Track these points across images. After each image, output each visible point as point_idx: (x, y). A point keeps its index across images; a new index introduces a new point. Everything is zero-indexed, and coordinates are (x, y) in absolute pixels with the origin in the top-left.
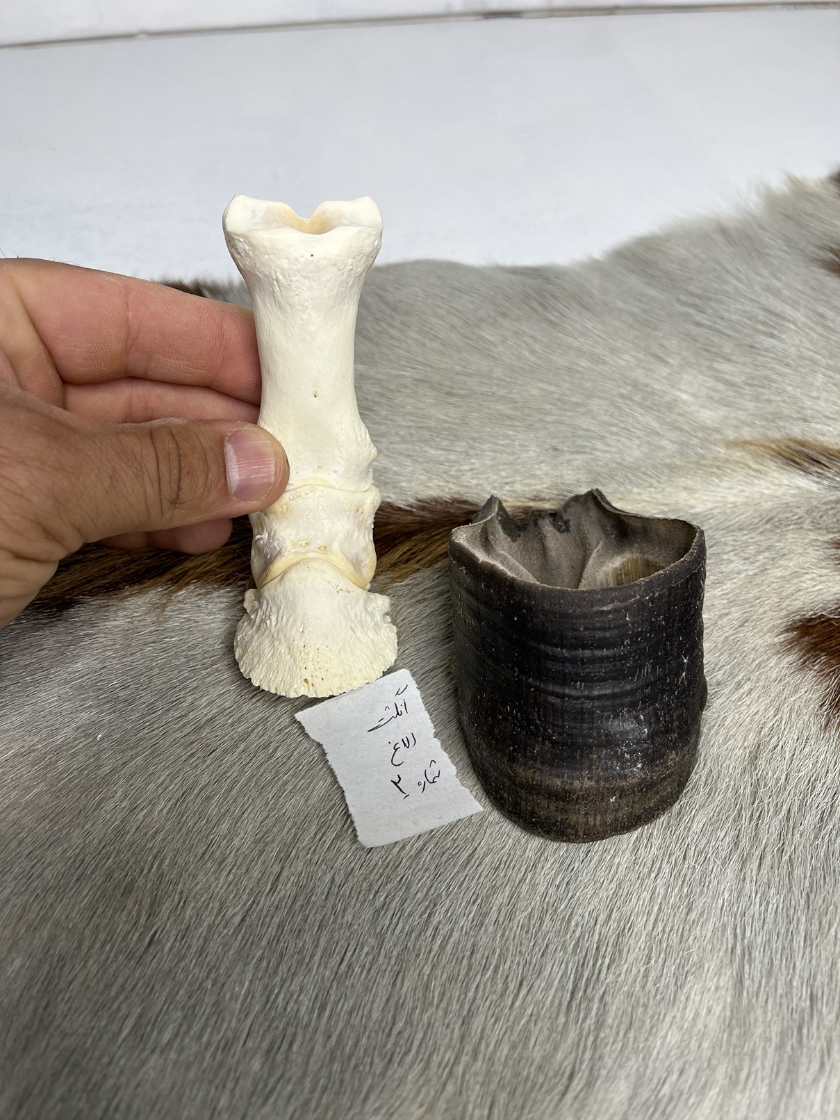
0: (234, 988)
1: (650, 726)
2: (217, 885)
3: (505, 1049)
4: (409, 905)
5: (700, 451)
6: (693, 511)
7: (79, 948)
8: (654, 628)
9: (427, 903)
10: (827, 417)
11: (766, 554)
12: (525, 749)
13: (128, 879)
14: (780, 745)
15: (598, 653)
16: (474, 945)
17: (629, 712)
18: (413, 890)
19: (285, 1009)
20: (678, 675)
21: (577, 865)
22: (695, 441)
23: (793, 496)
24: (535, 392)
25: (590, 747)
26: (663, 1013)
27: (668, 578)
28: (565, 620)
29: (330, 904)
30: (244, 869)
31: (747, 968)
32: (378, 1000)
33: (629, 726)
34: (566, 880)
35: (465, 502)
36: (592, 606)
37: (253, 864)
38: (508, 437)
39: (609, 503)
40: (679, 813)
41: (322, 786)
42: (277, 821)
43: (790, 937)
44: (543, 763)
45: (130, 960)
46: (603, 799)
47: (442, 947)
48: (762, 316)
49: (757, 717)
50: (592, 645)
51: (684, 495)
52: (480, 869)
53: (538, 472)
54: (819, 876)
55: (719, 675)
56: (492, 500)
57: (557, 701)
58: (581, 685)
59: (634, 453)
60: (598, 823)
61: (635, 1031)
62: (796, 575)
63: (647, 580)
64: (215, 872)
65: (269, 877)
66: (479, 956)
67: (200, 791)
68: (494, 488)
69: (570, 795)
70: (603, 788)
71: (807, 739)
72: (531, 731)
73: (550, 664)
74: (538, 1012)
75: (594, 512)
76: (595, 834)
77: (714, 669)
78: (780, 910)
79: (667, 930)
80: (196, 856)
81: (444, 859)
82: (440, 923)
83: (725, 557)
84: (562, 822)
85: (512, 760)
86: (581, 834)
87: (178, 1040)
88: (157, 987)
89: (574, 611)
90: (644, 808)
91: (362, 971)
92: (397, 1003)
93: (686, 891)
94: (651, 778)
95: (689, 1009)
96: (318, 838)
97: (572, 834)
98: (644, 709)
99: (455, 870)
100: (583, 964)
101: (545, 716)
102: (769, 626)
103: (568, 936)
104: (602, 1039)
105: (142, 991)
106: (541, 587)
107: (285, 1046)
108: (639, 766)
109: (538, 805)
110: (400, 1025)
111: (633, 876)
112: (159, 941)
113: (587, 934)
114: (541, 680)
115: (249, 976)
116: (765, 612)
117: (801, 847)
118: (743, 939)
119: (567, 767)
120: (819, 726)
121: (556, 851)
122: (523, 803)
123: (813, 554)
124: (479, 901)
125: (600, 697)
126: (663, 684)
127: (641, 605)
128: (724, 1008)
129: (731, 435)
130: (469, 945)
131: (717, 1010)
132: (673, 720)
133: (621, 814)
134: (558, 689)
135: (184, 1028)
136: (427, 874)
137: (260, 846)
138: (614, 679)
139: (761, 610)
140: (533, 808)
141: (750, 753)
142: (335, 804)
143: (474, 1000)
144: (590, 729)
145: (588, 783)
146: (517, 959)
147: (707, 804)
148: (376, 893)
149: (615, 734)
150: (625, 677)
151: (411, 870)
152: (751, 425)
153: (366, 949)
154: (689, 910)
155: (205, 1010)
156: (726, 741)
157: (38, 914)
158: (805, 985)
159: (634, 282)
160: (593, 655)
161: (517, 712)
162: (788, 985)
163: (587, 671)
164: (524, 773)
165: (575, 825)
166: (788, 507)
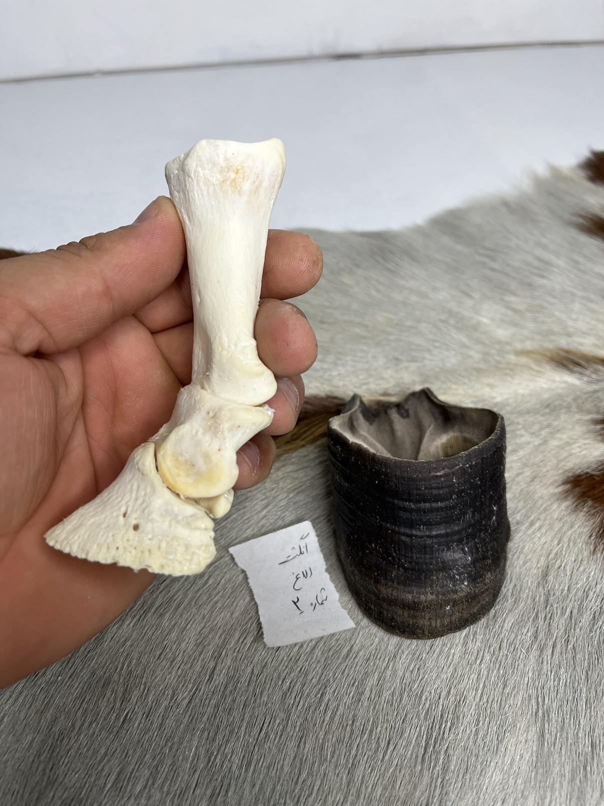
0: (185, 752)
1: (472, 554)
2: (170, 678)
3: (379, 790)
4: (307, 688)
5: (497, 358)
6: (495, 401)
7: (73, 725)
8: (473, 486)
9: (320, 686)
10: (584, 333)
11: (547, 430)
12: (386, 574)
13: (107, 675)
14: (563, 565)
15: (434, 505)
16: (354, 716)
17: (457, 545)
18: (310, 677)
19: (222, 766)
20: (490, 519)
21: (424, 656)
22: (493, 351)
23: (563, 388)
24: (380, 319)
25: (431, 571)
26: (489, 760)
27: (481, 451)
28: (411, 483)
29: (251, 689)
30: (189, 665)
31: (546, 725)
32: (288, 758)
33: (458, 555)
34: (417, 667)
35: (336, 398)
36: (430, 473)
37: (196, 661)
38: (363, 351)
39: (436, 398)
40: (494, 616)
41: (242, 603)
42: (211, 630)
43: (575, 702)
44: (398, 584)
45: (110, 734)
46: (441, 607)
47: (332, 718)
48: (536, 263)
49: (546, 546)
50: (430, 499)
51: (488, 390)
52: (356, 661)
53: (385, 376)
54: (594, 658)
55: (518, 517)
56: (355, 397)
57: (408, 539)
58: (424, 528)
59: (452, 360)
60: (438, 625)
61: (470, 774)
62: (568, 444)
63: (467, 453)
64: (169, 668)
65: (207, 671)
66: (358, 724)
67: (156, 610)
68: (355, 387)
69: (418, 606)
70: (441, 600)
71: (582, 560)
72: (390, 561)
73: (401, 514)
74: (402, 763)
75: (426, 404)
76: (436, 633)
77: (514, 512)
78: (568, 684)
79: (490, 701)
80: (155, 657)
81: (331, 653)
82: (329, 700)
83: (518, 432)
84: (413, 625)
85: (377, 582)
86: (427, 633)
87: (147, 790)
88: (130, 752)
89: (417, 476)
90: (470, 613)
91: (275, 737)
92: (301, 759)
93: (502, 672)
94: (475, 592)
95: (507, 756)
96: (241, 640)
97: (420, 634)
98: (467, 543)
99: (339, 662)
100: (432, 727)
101: (399, 550)
102: (551, 480)
103: (421, 708)
104: (447, 781)
105: (119, 755)
106: (394, 460)
107: (223, 793)
108: (466, 583)
109: (396, 613)
110: (304, 775)
111: (464, 663)
112: (130, 719)
113: (434, 705)
114: (396, 525)
115: (195, 744)
116: (547, 471)
117: (581, 638)
118: (543, 706)
119: (416, 586)
120: (589, 551)
121: (409, 645)
122: (385, 613)
123: (579, 429)
124: (356, 683)
125: (437, 536)
126: (480, 525)
127: (463, 470)
128: (532, 755)
129: (519, 346)
130: (351, 717)
131: (527, 756)
132: (488, 550)
133: (453, 618)
134: (408, 531)
135: (150, 782)
136: (319, 665)
137: (201, 647)
138: (446, 523)
139: (545, 470)
140: (392, 616)
141: (542, 571)
142: (252, 616)
143: (356, 755)
144: (432, 558)
145: (430, 597)
146: (385, 725)
147: (514, 609)
148: (284, 679)
149: (448, 562)
150: (454, 521)
151: (308, 662)
152: (532, 339)
153: (278, 721)
154: (505, 686)
155: (165, 769)
156: (525, 564)
157: (43, 702)
158: (587, 736)
159: (446, 240)
160: (431, 507)
161: (379, 548)
162: (576, 737)
163: (427, 518)
164: (385, 591)
165: (422, 627)
166: (560, 396)
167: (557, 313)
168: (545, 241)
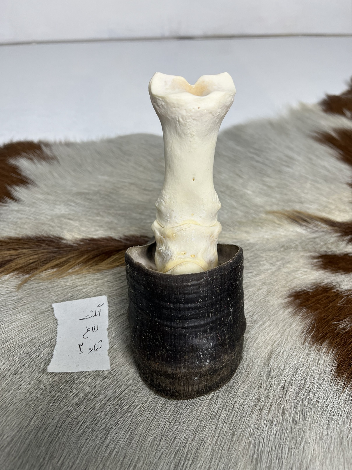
1: (214, 342)
5: (254, 215)
8: (214, 294)
10: (311, 202)
11: (281, 262)
12: (155, 353)
14: (282, 352)
15: (186, 306)
17: (203, 335)
20: (228, 317)
22: (252, 211)
23: (294, 236)
25: (184, 352)
27: (220, 270)
28: (171, 289)
33: (203, 341)
34: (175, 419)
36: (183, 283)
40: (232, 385)
44: (162, 360)
46: (191, 378)
48: (285, 158)
49: (272, 338)
50: (184, 301)
51: (245, 235)
54: (297, 417)
57: (169, 329)
58: (179, 321)
60: (190, 390)
62: (294, 271)
65: (28, 418)
69: (175, 376)
70: (191, 373)
71: (295, 348)
72: (157, 344)
73: (165, 311)
76: (189, 396)
78: (277, 435)
82: (110, 442)
84: (173, 390)
85: (149, 359)
86: (182, 396)
89: (175, 285)
90: (213, 383)
93: (233, 425)
94: (215, 367)
97: (178, 396)
98: (211, 333)
100: (178, 463)
101: (163, 337)
102: (280, 295)
106: (160, 273)
108: (208, 361)
109: (161, 381)
114: (161, 319)
117: (289, 402)
118: (258, 450)
119: (174, 362)
120: (301, 342)
122: (155, 380)
123: (302, 262)
125: (188, 328)
126: (220, 321)
127: (207, 282)
129: (268, 208)
130: (123, 454)
132: (226, 339)
133: (201, 386)
134: (169, 324)
138: (196, 318)
139: (276, 288)
140: (159, 383)
141: (268, 355)
144: (185, 343)
145: (183, 370)
149: (196, 346)
150: (200, 317)
152: (278, 204)
154: (233, 435)
160: (184, 307)
161: (151, 335)
163: (182, 314)
164: (154, 365)
165: (179, 391)
166: (291, 241)
167: (295, 189)
168: (292, 146)
